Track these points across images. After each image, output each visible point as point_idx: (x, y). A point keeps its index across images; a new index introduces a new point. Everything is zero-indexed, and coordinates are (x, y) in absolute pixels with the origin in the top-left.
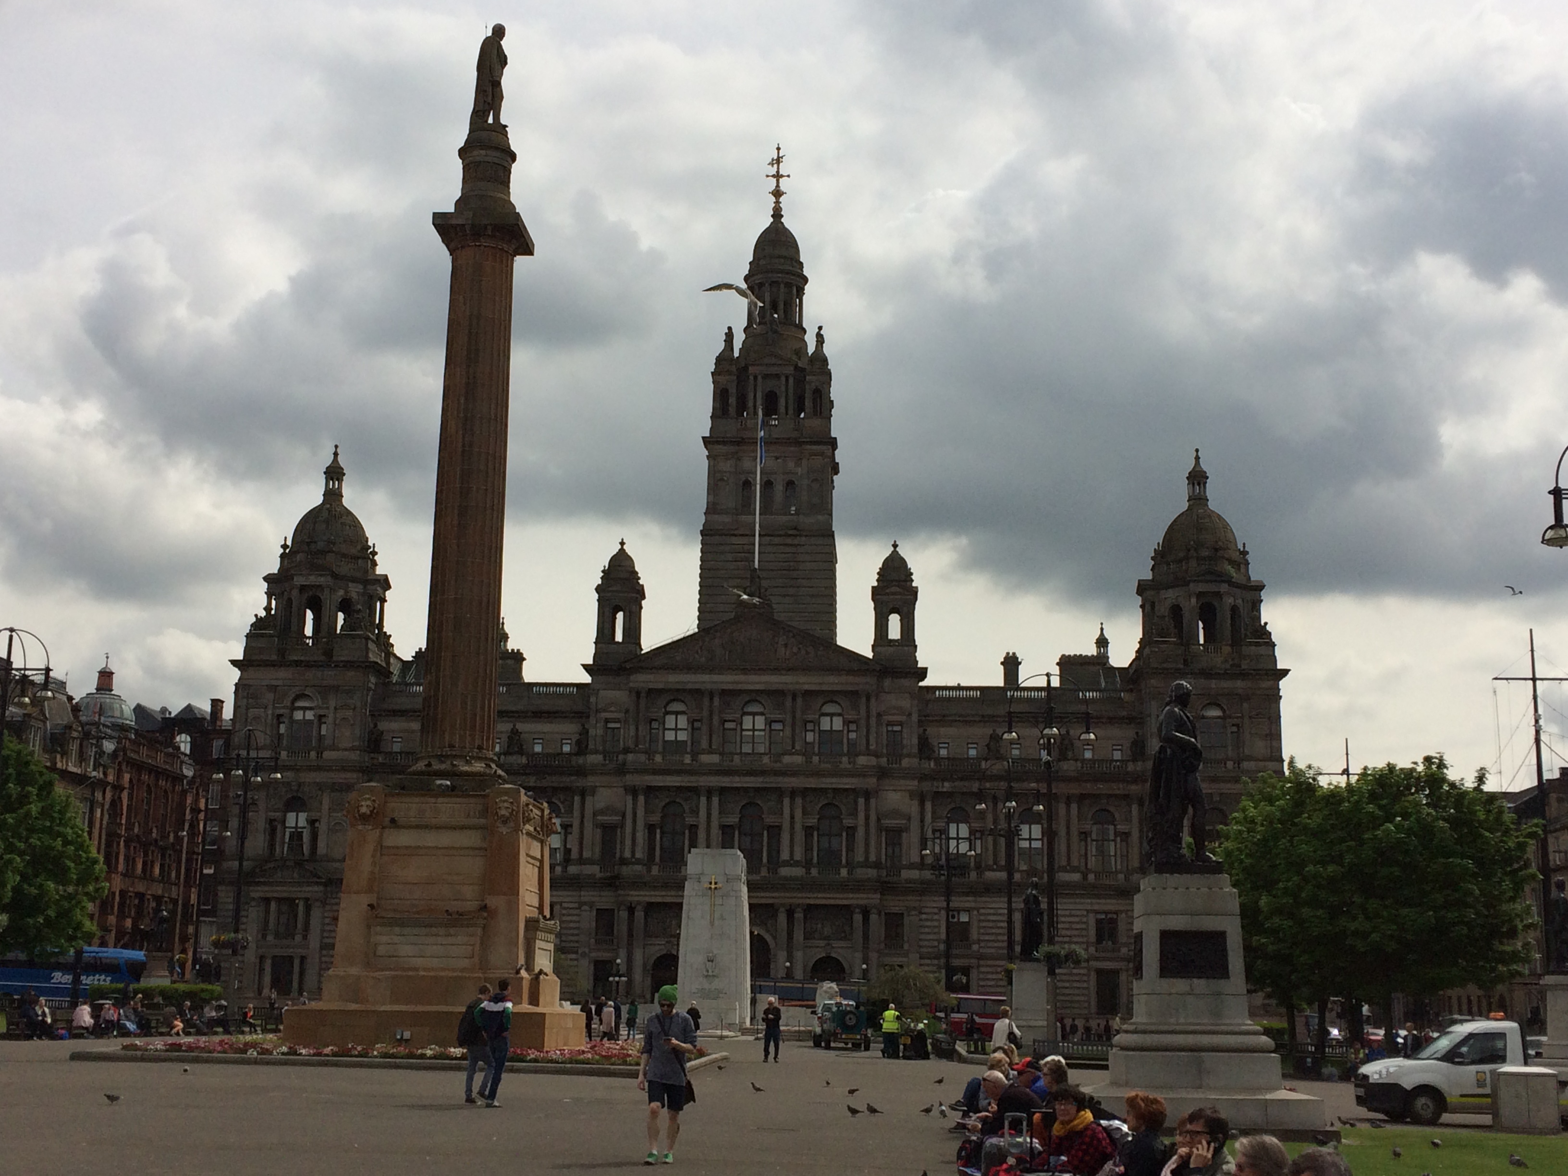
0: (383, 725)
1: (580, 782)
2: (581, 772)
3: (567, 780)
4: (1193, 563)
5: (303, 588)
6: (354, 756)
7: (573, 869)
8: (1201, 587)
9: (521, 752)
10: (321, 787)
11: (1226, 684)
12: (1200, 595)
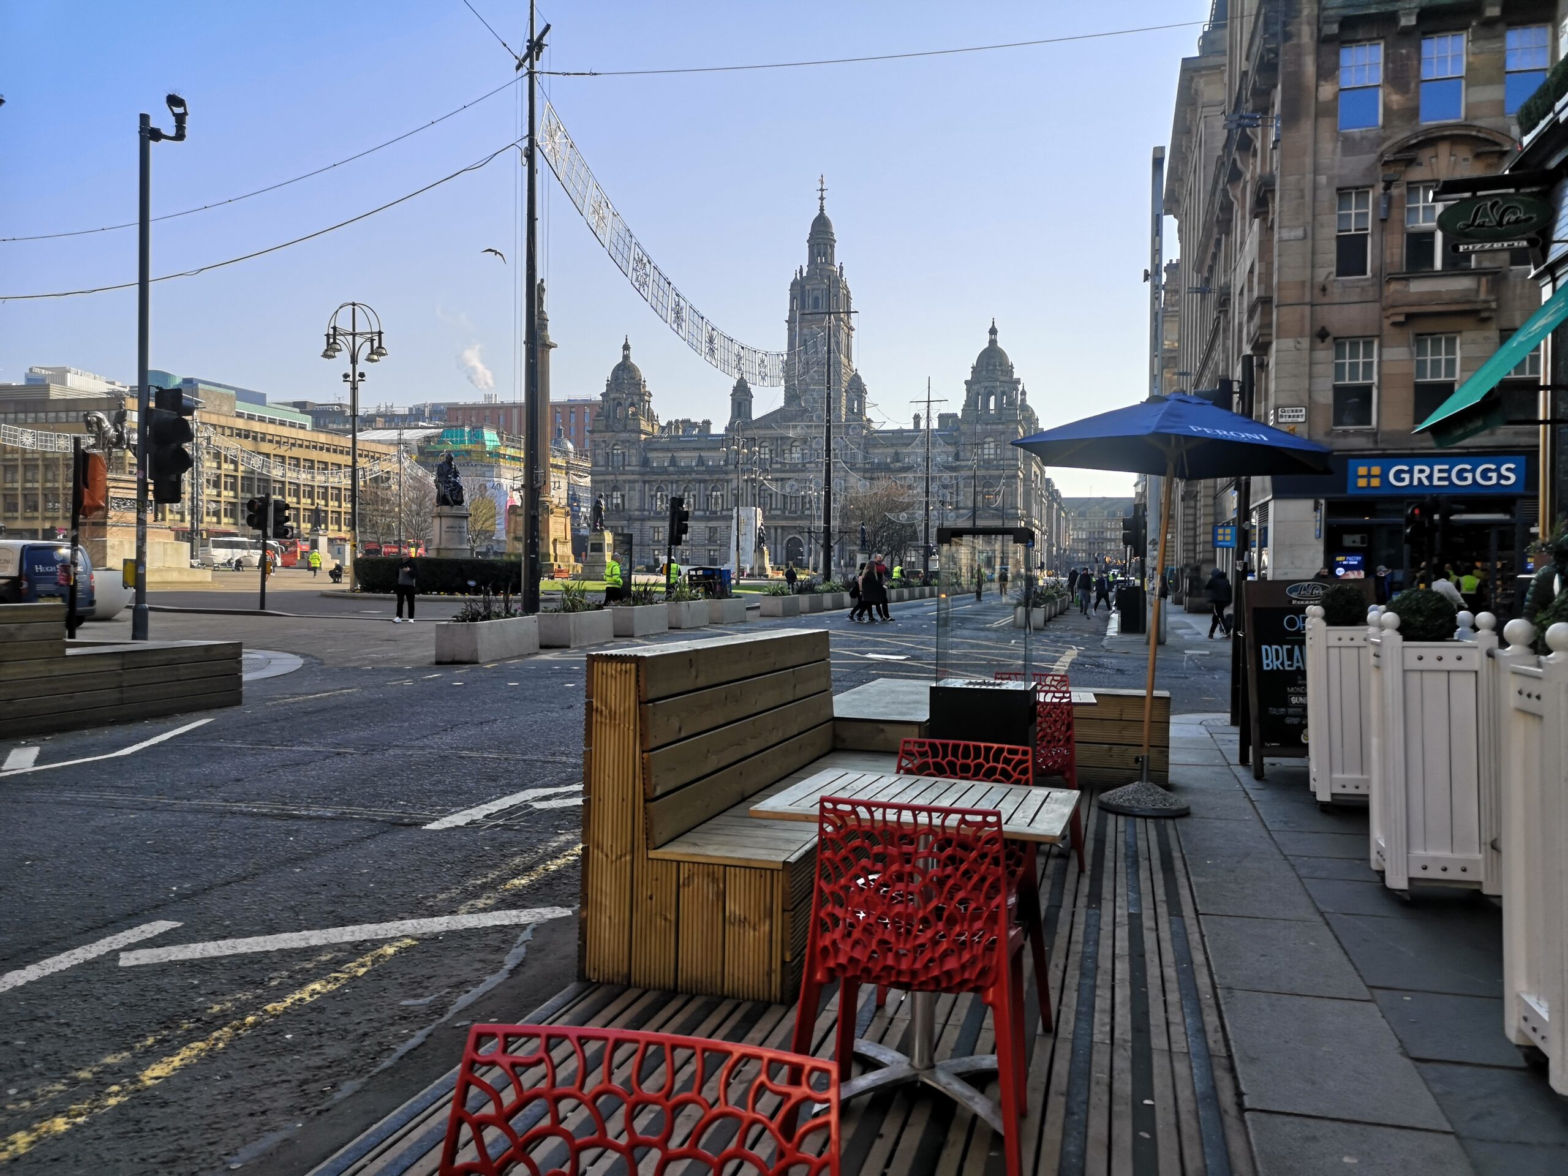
0: (651, 455)
1: (727, 477)
2: (726, 473)
3: (722, 476)
4: (984, 373)
5: (614, 399)
6: (637, 469)
7: (724, 513)
8: (986, 384)
9: (703, 465)
10: (625, 481)
11: (994, 427)
12: (986, 387)
